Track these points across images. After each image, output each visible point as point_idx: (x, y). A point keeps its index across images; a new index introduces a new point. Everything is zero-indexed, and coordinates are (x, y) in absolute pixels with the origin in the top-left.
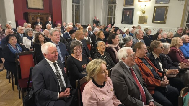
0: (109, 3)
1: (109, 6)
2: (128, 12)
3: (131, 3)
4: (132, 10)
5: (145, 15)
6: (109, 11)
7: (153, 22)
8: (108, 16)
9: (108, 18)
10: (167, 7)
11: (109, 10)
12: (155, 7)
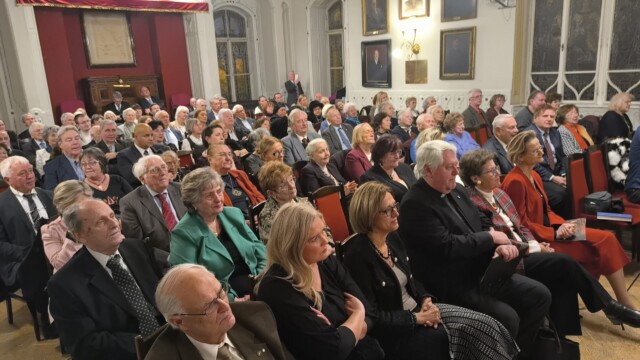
0: (331, 29)
1: (331, 36)
2: (377, 52)
3: (383, 25)
4: (384, 46)
5: (421, 57)
6: (331, 52)
7: (442, 77)
8: (332, 65)
9: (332, 71)
10: (472, 30)
11: (331, 47)
12: (442, 33)
